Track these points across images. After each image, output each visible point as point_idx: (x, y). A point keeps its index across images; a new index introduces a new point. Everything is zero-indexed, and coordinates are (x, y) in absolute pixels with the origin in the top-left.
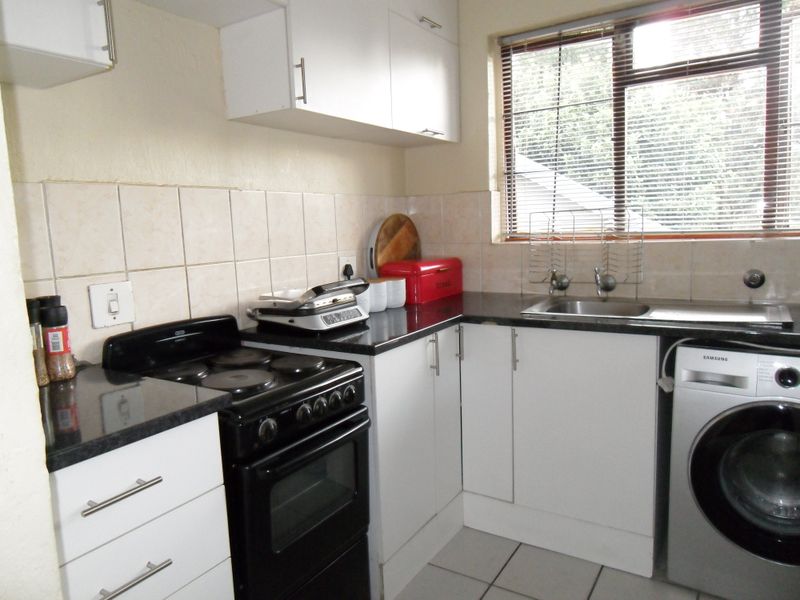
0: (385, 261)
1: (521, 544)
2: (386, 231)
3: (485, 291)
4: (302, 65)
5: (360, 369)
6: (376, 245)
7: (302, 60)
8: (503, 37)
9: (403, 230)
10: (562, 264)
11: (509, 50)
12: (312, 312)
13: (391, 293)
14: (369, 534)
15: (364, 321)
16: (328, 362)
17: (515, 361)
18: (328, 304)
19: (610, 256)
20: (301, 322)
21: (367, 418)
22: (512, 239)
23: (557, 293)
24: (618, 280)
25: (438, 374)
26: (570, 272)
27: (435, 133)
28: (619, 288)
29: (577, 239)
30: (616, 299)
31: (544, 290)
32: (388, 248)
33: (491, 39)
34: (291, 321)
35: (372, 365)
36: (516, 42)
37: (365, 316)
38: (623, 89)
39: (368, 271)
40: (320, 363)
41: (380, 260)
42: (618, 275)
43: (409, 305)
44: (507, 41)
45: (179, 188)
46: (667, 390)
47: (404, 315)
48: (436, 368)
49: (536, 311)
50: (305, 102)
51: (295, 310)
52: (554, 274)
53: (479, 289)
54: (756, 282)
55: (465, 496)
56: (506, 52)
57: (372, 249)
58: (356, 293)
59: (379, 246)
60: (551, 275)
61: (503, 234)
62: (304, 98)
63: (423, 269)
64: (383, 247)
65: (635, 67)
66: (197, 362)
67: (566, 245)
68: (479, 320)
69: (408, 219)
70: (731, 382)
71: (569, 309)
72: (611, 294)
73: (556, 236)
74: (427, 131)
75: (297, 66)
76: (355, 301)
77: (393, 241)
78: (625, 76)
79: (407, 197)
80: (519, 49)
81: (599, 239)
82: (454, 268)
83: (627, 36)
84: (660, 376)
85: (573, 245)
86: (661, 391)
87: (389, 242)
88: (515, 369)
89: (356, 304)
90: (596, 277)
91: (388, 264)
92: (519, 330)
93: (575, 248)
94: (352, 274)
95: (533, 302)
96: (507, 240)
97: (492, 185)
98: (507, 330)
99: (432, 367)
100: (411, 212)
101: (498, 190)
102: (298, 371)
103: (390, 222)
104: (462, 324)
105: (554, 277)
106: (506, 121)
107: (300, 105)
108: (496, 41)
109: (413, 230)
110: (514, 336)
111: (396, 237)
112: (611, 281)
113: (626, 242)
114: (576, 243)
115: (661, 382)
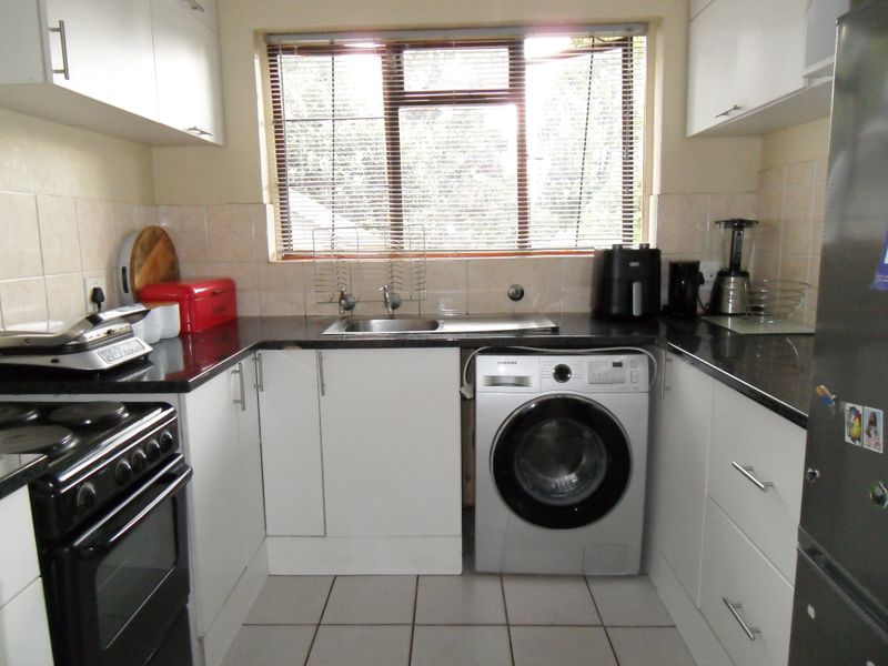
0: (142, 284)
1: (335, 577)
2: (142, 246)
3: (263, 315)
4: (61, 29)
5: (172, 409)
6: (132, 264)
7: (61, 23)
8: (271, 34)
9: (159, 246)
10: (349, 283)
11: (277, 50)
12: (82, 348)
13: (165, 319)
14: (190, 606)
15: (146, 356)
16: (130, 407)
17: (322, 386)
18: (102, 335)
19: (395, 273)
20: (69, 361)
22: (286, 257)
23: (348, 313)
24: (403, 297)
25: (244, 408)
26: (356, 292)
27: (203, 133)
28: (403, 305)
29: (362, 257)
30: (401, 317)
31: (333, 310)
32: (146, 267)
33: (256, 33)
34: (53, 361)
35: (181, 404)
36: (284, 42)
37: (148, 349)
38: (397, 109)
39: (120, 295)
41: (139, 281)
42: (403, 294)
43: (183, 334)
44: (275, 40)
46: (469, 396)
48: (241, 402)
49: (333, 331)
50: (67, 77)
51: (58, 346)
52: (342, 294)
53: (257, 313)
54: (518, 295)
55: (269, 541)
56: (272, 51)
57: (124, 270)
58: (132, 322)
59: (136, 263)
60: (339, 294)
61: (279, 252)
62: (65, 72)
63: (196, 291)
64: (140, 266)
65: (406, 89)
67: (350, 263)
68: (279, 345)
69: (163, 232)
70: (521, 382)
72: (396, 312)
73: (342, 254)
74: (195, 129)
75: (54, 30)
76: (131, 331)
77: (150, 259)
78: (397, 98)
79: (157, 206)
80: (289, 50)
81: (382, 256)
82: (226, 291)
83: (398, 57)
84: (462, 385)
85: (358, 263)
86: (463, 398)
87: (145, 259)
88: (323, 394)
89: (132, 336)
90: (385, 295)
91: (147, 286)
92: (326, 353)
93: (360, 267)
95: (326, 323)
96: (283, 258)
97: (266, 198)
98: (311, 353)
99: (235, 402)
100: (163, 225)
101: (271, 203)
102: (88, 422)
103: (146, 236)
104: (260, 351)
105: (343, 297)
106: (276, 127)
107: (59, 80)
108: (261, 37)
109: (171, 248)
110: (320, 359)
111: (153, 253)
112: (396, 299)
113: (408, 260)
114: (362, 260)
115: (463, 391)
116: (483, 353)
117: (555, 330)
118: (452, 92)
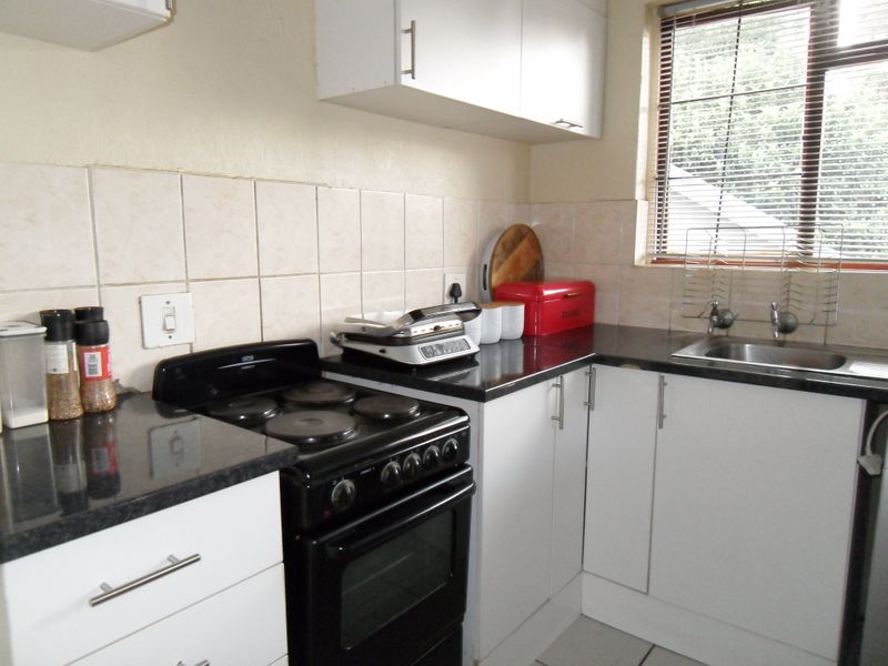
0: (500, 282)
1: (654, 646)
2: (504, 248)
3: (621, 324)
4: (412, 31)
5: (465, 418)
6: (492, 262)
7: (413, 23)
8: (665, 6)
9: (525, 243)
10: (726, 295)
11: (672, 22)
12: (407, 341)
13: (506, 321)
14: (465, 624)
15: (473, 355)
17: (661, 417)
18: (428, 331)
19: (792, 287)
20: (394, 353)
21: (470, 481)
22: (660, 261)
23: (718, 332)
24: (801, 320)
25: (561, 428)
26: (735, 305)
27: (572, 125)
28: (801, 328)
29: (748, 264)
30: (795, 344)
31: (702, 327)
32: (506, 266)
33: (649, 8)
34: (383, 351)
35: (480, 413)
36: (682, 11)
37: (475, 349)
38: (823, 72)
39: (480, 294)
40: (415, 408)
41: (496, 279)
42: (803, 312)
43: (527, 336)
44: (669, 12)
45: (256, 182)
46: (871, 471)
47: (520, 348)
48: (559, 419)
50: (413, 78)
51: (389, 338)
52: (715, 308)
53: (615, 321)
55: (584, 576)
56: (667, 26)
57: (485, 266)
58: (465, 320)
59: (495, 262)
60: (711, 308)
61: (649, 255)
62: (412, 72)
63: (547, 293)
64: (500, 264)
65: (839, 44)
66: (265, 396)
67: (732, 272)
68: (617, 362)
69: (530, 231)
72: (789, 337)
73: (720, 259)
74: (562, 122)
75: (407, 31)
76: (463, 329)
77: (511, 258)
78: (823, 58)
79: (530, 204)
80: (686, 21)
81: (777, 265)
82: (586, 293)
84: (863, 453)
85: (742, 272)
86: (862, 472)
87: (507, 257)
88: (661, 426)
89: (463, 334)
90: (772, 315)
91: (504, 285)
92: (668, 377)
93: (744, 276)
94: (460, 295)
95: (685, 341)
96: (653, 262)
97: (639, 192)
98: (654, 376)
99: (553, 418)
100: (534, 224)
101: (646, 199)
102: (387, 416)
103: (510, 234)
104: (594, 366)
105: (715, 312)
106: (662, 112)
107: (406, 80)
108: (655, 12)
109: (536, 245)
110: (662, 384)
111: (516, 252)
112: (791, 321)
113: (815, 271)
114: (746, 268)
115: (863, 461)
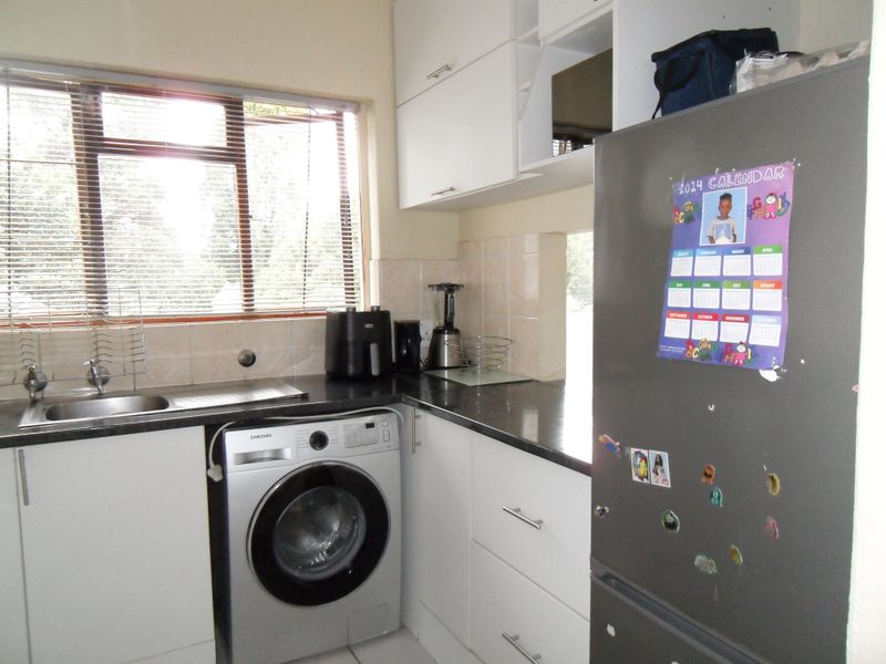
19: (101, 344)
26: (46, 367)
38: (96, 156)
42: (112, 368)
46: (217, 478)
49: (29, 421)
52: (31, 372)
54: (249, 361)
60: (27, 372)
65: (106, 135)
67: (38, 334)
70: (277, 455)
71: (62, 414)
73: (26, 322)
78: (94, 143)
81: (77, 324)
83: (95, 99)
84: (208, 467)
85: (50, 334)
86: (210, 481)
90: (92, 370)
93: (51, 337)
105: (32, 375)
110: (21, 459)
113: (118, 328)
114: (54, 330)
115: (211, 473)
116: (231, 428)
117: (304, 397)
118: (163, 144)
